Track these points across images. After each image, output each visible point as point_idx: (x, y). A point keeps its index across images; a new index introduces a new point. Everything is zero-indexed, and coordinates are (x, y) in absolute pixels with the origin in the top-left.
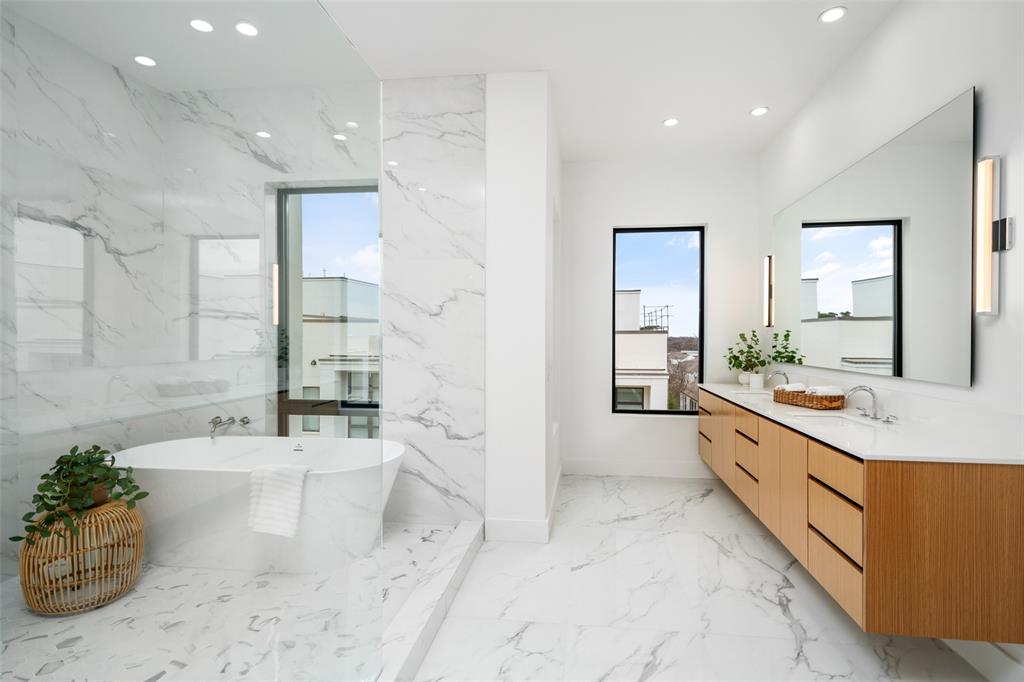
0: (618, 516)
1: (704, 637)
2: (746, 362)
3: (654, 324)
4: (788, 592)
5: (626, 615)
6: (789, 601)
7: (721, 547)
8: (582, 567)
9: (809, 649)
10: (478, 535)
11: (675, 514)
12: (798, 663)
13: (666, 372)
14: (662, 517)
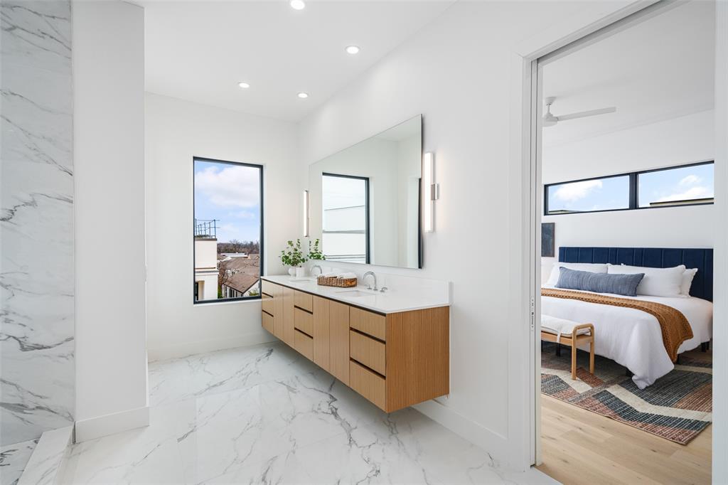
0: (208, 385)
1: (294, 453)
2: (293, 260)
3: (203, 234)
4: (335, 404)
5: (235, 460)
6: (336, 409)
7: (288, 387)
8: (187, 435)
9: (354, 434)
10: (70, 440)
11: (251, 372)
12: (351, 446)
13: (216, 269)
14: (244, 376)
